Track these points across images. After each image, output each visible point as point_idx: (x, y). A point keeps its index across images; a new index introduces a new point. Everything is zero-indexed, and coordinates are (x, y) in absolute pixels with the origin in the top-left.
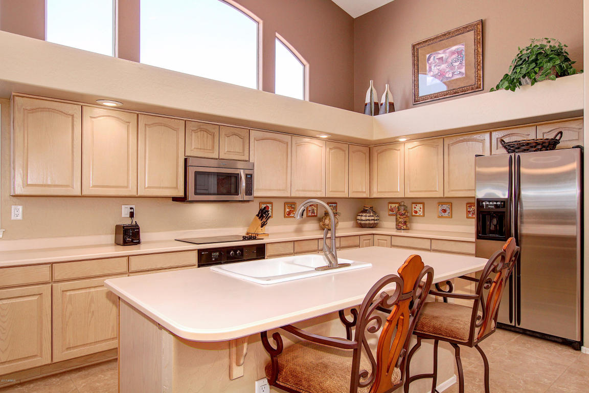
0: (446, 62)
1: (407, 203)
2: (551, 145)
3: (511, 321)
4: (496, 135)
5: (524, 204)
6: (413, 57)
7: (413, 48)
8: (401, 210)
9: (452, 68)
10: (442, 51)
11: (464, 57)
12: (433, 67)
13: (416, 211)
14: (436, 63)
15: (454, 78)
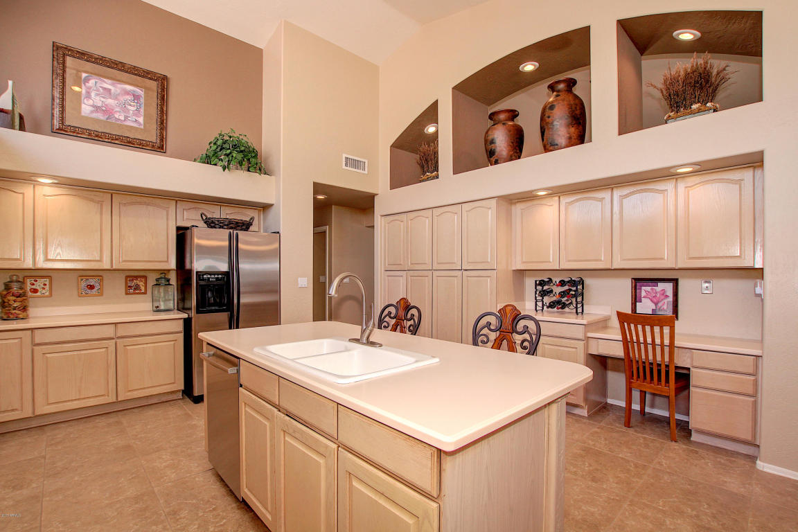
0: (116, 98)
4: (182, 205)
6: (55, 63)
7: (55, 48)
8: (15, 288)
9: (125, 109)
10: (110, 81)
11: (143, 105)
12: (93, 95)
13: (34, 289)
14: (98, 91)
15: (126, 123)
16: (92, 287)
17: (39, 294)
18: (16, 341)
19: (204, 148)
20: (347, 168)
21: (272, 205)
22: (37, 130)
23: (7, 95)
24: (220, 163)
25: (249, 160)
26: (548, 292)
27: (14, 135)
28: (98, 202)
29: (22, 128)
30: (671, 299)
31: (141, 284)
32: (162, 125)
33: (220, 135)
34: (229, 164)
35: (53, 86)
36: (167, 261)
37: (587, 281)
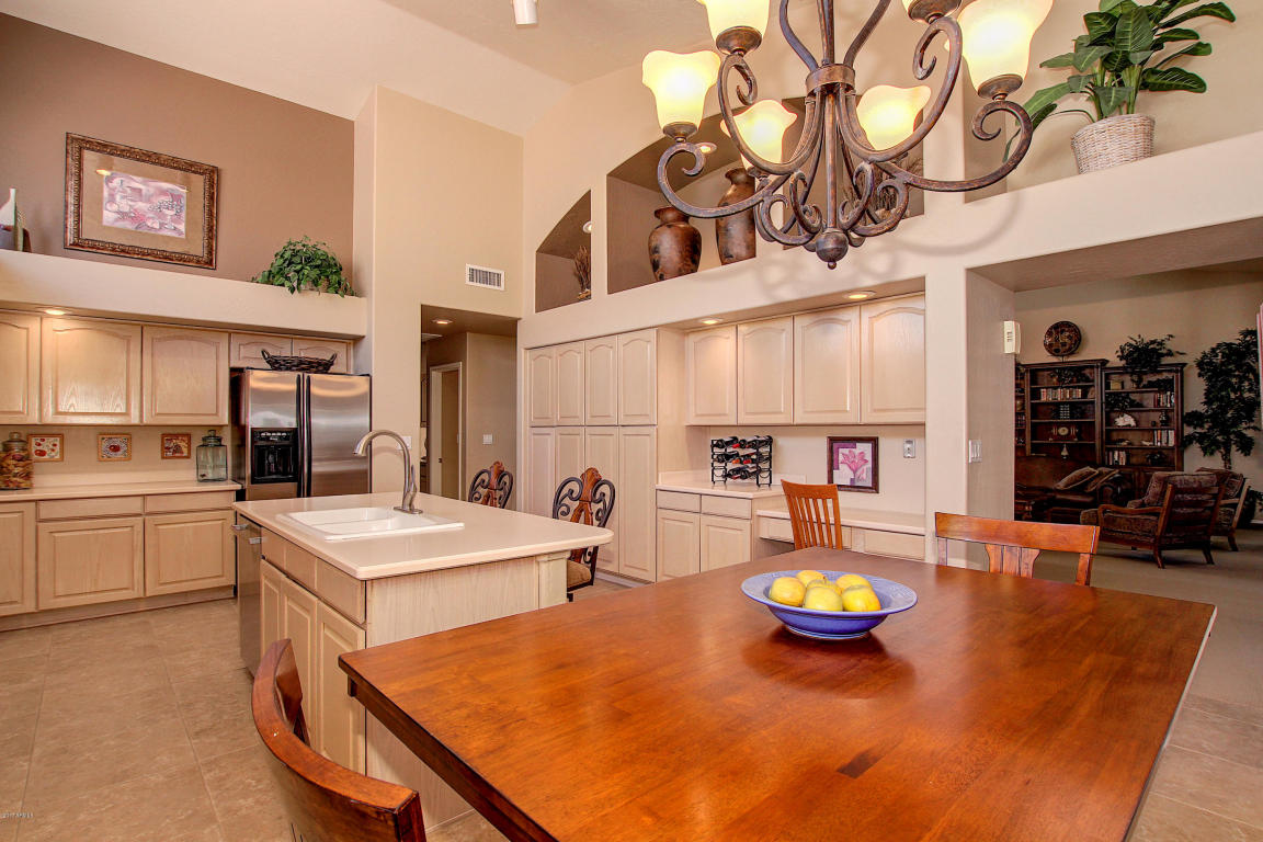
0: (148, 201)
2: (324, 368)
4: (248, 339)
5: (315, 436)
6: (70, 160)
7: (69, 141)
8: (16, 449)
9: (160, 214)
10: (139, 179)
11: (185, 208)
12: (118, 198)
13: (41, 451)
14: (124, 192)
15: (161, 233)
16: (116, 449)
17: (46, 457)
18: (16, 515)
19: (268, 261)
20: (471, 283)
21: (363, 337)
22: (45, 250)
23: (9, 207)
24: (287, 283)
25: (327, 277)
26: (732, 456)
27: (18, 258)
28: (123, 338)
29: (26, 248)
30: (870, 465)
31: (183, 445)
32: (211, 232)
33: (290, 244)
34: (299, 284)
35: (66, 190)
36: (216, 414)
37: (781, 442)
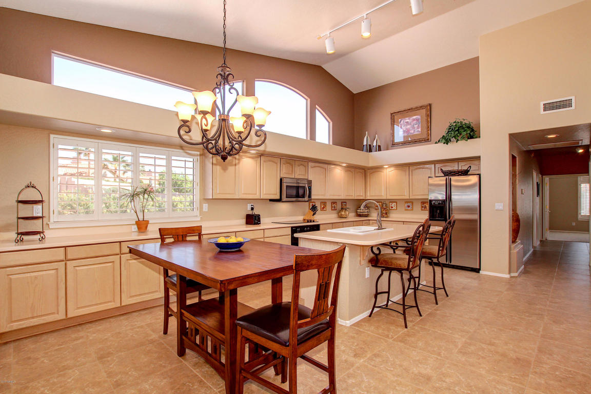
0: (410, 124)
1: (387, 202)
2: (465, 173)
3: (447, 262)
4: (437, 166)
5: (453, 203)
6: (391, 121)
7: (391, 115)
8: (384, 206)
9: (414, 128)
10: (408, 118)
11: (420, 122)
13: (392, 207)
14: (404, 124)
15: (415, 133)
16: (409, 206)
20: (545, 112)
22: (384, 149)
28: (404, 171)
29: (379, 150)
35: (391, 130)
